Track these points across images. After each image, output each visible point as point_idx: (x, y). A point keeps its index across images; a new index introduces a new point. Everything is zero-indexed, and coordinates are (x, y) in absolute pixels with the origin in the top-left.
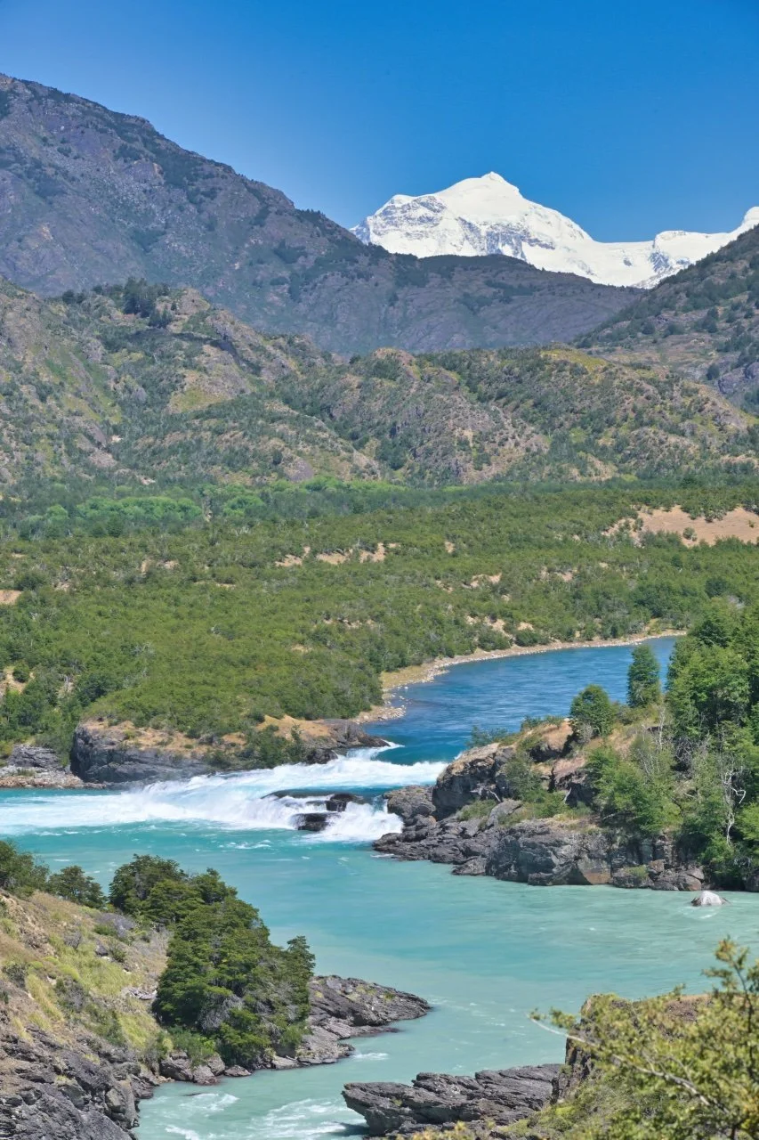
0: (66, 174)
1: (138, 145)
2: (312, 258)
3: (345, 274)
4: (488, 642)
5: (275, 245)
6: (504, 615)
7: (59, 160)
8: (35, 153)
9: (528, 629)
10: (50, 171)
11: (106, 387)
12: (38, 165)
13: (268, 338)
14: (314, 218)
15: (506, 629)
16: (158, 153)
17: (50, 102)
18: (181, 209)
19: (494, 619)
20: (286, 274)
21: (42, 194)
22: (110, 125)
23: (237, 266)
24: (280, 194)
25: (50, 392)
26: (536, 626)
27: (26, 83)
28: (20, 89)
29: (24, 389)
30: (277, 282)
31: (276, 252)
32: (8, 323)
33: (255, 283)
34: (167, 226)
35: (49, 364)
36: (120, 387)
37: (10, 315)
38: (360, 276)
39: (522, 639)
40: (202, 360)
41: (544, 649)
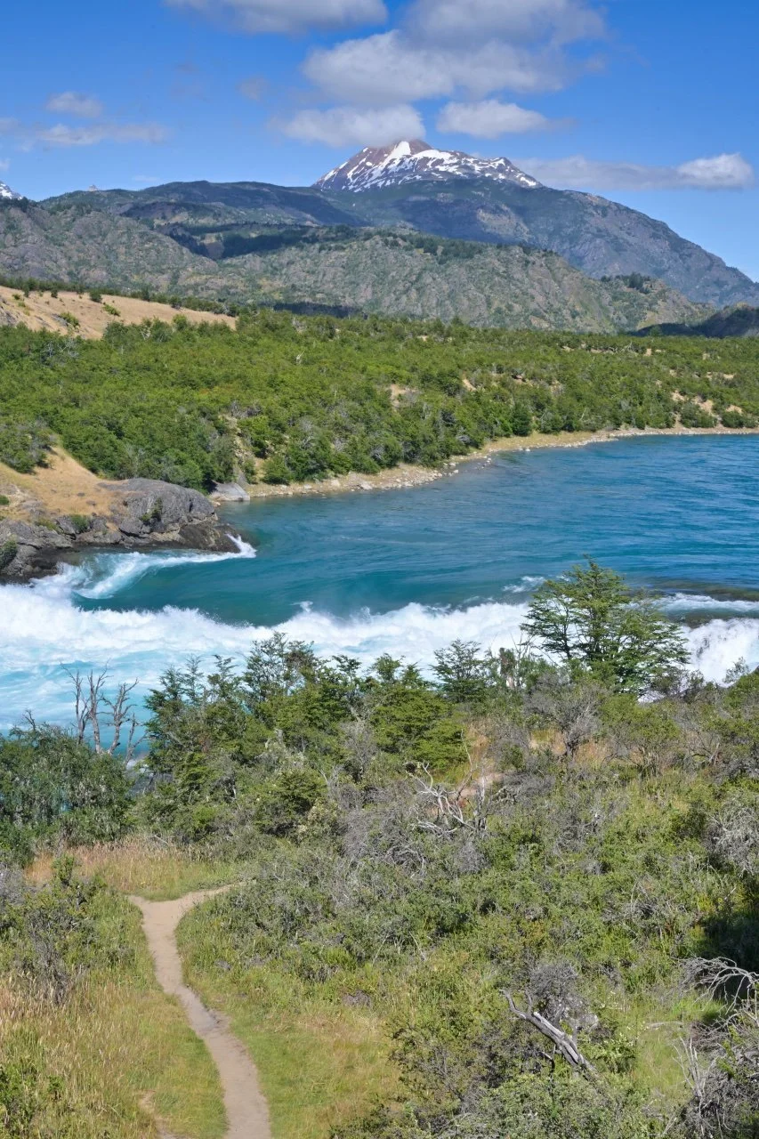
0: (628, 243)
1: (661, 233)
2: (730, 286)
3: (744, 293)
4: (690, 419)
5: (715, 280)
6: (714, 396)
7: (626, 236)
8: (616, 233)
9: (736, 412)
10: (621, 241)
11: (608, 316)
12: (616, 238)
13: (694, 304)
14: (734, 270)
15: (715, 409)
16: (669, 237)
17: (625, 212)
18: (676, 261)
19: (704, 399)
20: (718, 292)
21: (616, 250)
22: (649, 223)
23: (697, 287)
24: (720, 259)
25: (578, 314)
26: (747, 411)
27: (616, 204)
28: (613, 206)
29: (564, 312)
30: (715, 295)
31: (715, 283)
32: (564, 282)
33: (704, 295)
34: (669, 268)
35: (581, 303)
36: (615, 317)
37: (566, 278)
38: (751, 295)
39: (727, 420)
40: (656, 307)
41: (749, 431)
